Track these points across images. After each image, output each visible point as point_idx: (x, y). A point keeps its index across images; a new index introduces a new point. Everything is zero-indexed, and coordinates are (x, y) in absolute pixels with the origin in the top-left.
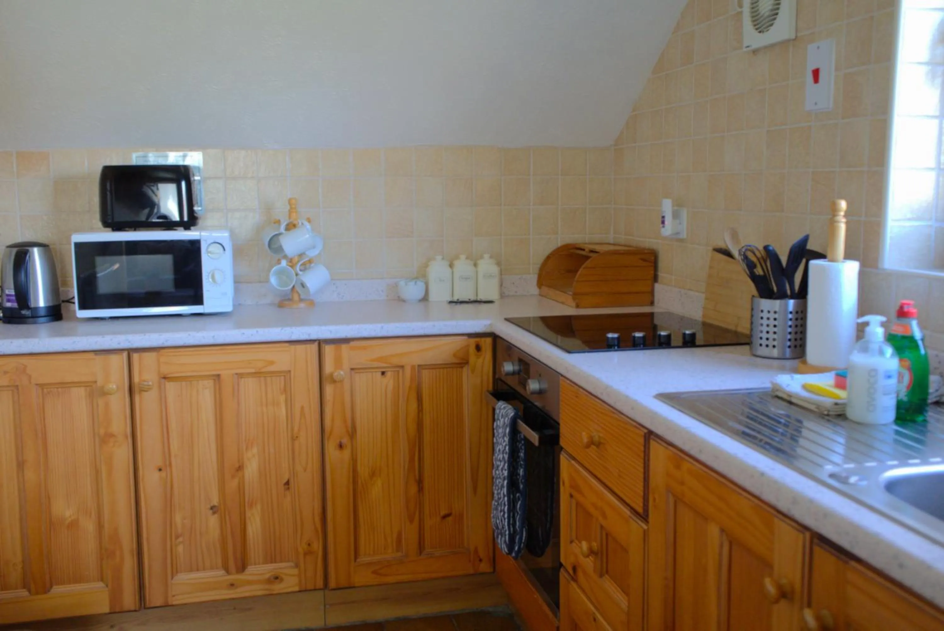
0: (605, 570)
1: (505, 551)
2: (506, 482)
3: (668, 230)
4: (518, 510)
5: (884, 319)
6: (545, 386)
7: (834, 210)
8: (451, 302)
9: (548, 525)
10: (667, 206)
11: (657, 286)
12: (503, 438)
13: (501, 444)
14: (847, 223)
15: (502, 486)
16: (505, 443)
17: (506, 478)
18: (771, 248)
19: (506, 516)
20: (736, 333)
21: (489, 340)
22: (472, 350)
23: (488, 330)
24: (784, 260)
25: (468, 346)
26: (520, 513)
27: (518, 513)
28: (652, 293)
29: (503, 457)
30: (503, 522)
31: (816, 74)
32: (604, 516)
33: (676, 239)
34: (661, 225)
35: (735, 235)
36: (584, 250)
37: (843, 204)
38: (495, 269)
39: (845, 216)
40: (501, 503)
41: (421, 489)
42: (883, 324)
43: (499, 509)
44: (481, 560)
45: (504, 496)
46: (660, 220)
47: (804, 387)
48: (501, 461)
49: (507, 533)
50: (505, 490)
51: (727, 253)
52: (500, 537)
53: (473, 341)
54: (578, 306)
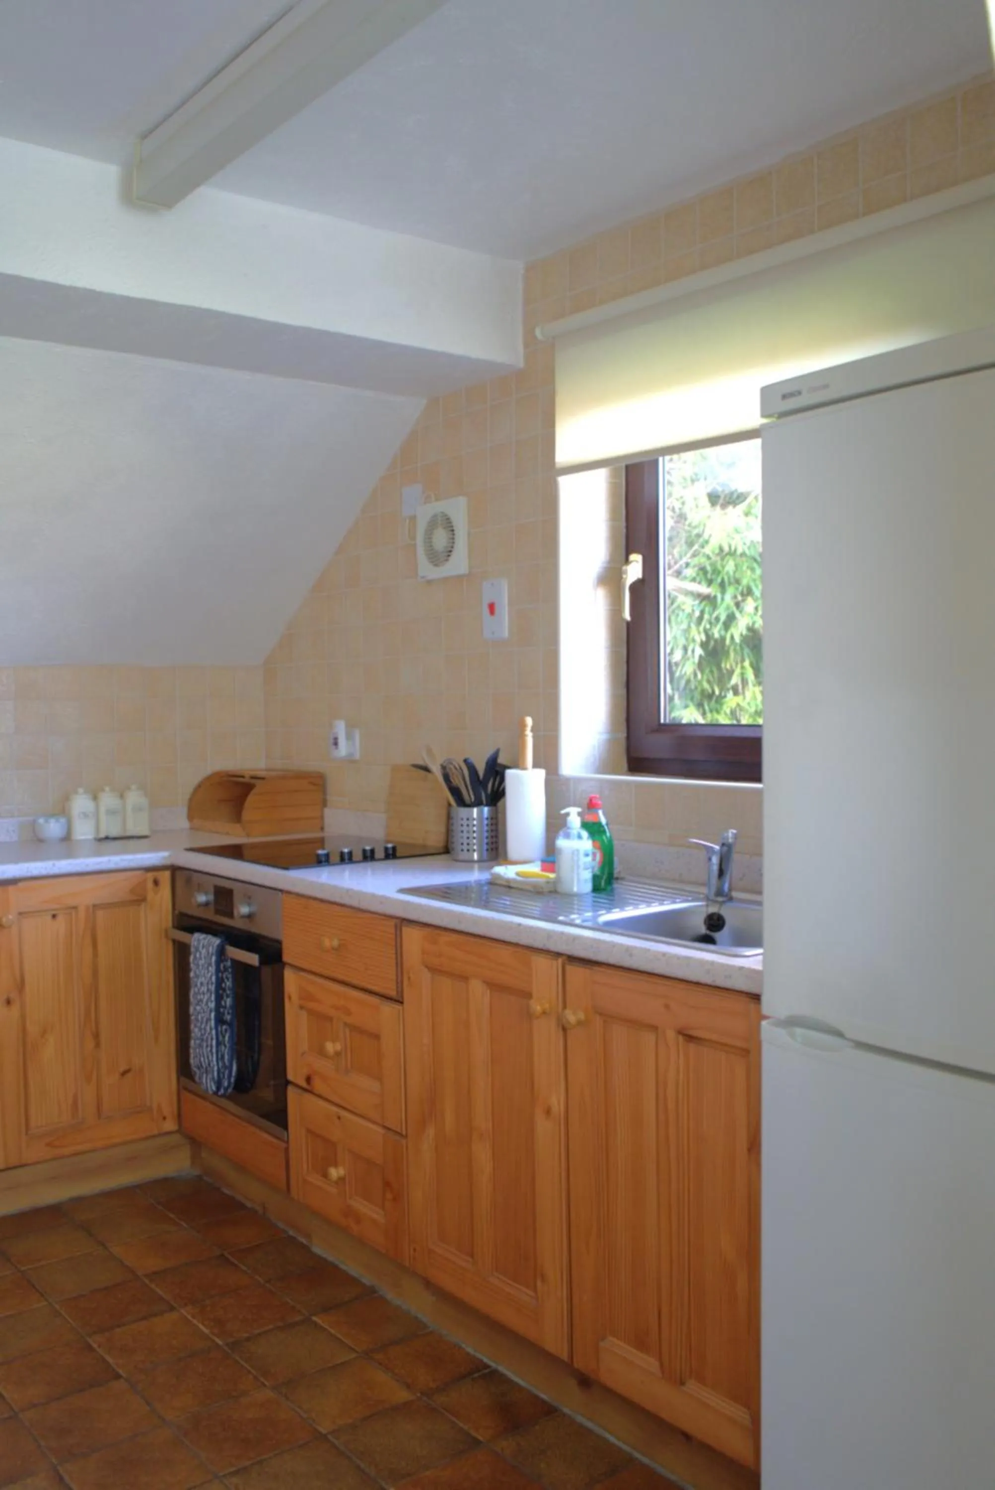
0: (349, 1065)
1: (212, 1090)
2: (213, 1015)
3: (343, 749)
4: (226, 1042)
5: (579, 810)
6: (254, 909)
7: (523, 726)
8: (100, 840)
9: (256, 1056)
10: (340, 729)
11: (327, 811)
12: (208, 968)
13: (204, 976)
14: (534, 737)
15: (209, 1020)
16: (210, 974)
17: (213, 1010)
18: (469, 761)
19: (214, 1050)
20: (424, 846)
21: (167, 874)
22: (150, 885)
23: (168, 862)
24: (481, 773)
25: (145, 881)
26: (228, 1045)
27: (225, 1046)
28: (322, 817)
29: (208, 990)
30: (210, 1058)
31: (492, 608)
32: (348, 1013)
33: (350, 761)
34: (334, 747)
35: (429, 751)
36: (243, 777)
37: (529, 721)
38: (144, 801)
39: (532, 731)
40: (207, 1038)
41: (98, 1045)
42: (579, 814)
43: (205, 1045)
44: (164, 1118)
45: (211, 1029)
46: (332, 741)
47: (518, 874)
48: (204, 994)
49: (216, 1068)
50: (213, 1023)
51: (426, 769)
52: (205, 1075)
53: (150, 876)
54: (248, 835)
